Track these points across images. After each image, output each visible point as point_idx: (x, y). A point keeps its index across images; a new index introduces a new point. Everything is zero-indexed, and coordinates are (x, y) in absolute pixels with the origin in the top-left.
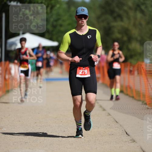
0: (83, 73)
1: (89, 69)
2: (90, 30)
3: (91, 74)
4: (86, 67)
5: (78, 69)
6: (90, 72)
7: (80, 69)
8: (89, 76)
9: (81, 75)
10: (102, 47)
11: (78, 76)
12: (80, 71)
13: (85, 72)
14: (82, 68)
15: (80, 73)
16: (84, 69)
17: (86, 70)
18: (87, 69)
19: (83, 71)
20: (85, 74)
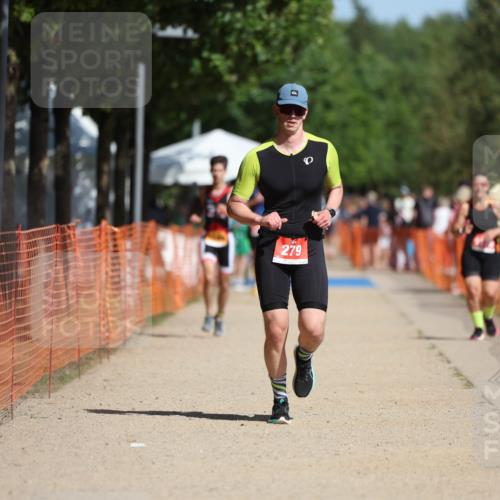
0: (290, 254)
1: (306, 243)
2: (310, 143)
3: (309, 257)
4: (300, 239)
5: (278, 243)
6: (309, 252)
7: (284, 243)
8: (304, 261)
9: (285, 257)
10: (342, 189)
11: (277, 260)
12: (284, 247)
13: (295, 252)
15: (284, 253)
16: (293, 242)
17: (299, 247)
18: (302, 244)
19: (291, 249)
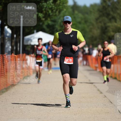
1: (73, 58)
2: (73, 31)
12: (67, 59)
14: (68, 57)
15: (67, 61)
16: (69, 58)
17: (71, 59)
20: (70, 62)
